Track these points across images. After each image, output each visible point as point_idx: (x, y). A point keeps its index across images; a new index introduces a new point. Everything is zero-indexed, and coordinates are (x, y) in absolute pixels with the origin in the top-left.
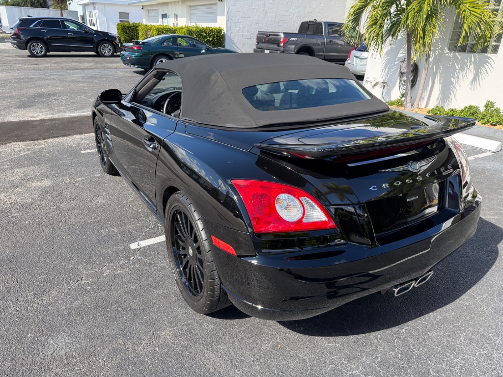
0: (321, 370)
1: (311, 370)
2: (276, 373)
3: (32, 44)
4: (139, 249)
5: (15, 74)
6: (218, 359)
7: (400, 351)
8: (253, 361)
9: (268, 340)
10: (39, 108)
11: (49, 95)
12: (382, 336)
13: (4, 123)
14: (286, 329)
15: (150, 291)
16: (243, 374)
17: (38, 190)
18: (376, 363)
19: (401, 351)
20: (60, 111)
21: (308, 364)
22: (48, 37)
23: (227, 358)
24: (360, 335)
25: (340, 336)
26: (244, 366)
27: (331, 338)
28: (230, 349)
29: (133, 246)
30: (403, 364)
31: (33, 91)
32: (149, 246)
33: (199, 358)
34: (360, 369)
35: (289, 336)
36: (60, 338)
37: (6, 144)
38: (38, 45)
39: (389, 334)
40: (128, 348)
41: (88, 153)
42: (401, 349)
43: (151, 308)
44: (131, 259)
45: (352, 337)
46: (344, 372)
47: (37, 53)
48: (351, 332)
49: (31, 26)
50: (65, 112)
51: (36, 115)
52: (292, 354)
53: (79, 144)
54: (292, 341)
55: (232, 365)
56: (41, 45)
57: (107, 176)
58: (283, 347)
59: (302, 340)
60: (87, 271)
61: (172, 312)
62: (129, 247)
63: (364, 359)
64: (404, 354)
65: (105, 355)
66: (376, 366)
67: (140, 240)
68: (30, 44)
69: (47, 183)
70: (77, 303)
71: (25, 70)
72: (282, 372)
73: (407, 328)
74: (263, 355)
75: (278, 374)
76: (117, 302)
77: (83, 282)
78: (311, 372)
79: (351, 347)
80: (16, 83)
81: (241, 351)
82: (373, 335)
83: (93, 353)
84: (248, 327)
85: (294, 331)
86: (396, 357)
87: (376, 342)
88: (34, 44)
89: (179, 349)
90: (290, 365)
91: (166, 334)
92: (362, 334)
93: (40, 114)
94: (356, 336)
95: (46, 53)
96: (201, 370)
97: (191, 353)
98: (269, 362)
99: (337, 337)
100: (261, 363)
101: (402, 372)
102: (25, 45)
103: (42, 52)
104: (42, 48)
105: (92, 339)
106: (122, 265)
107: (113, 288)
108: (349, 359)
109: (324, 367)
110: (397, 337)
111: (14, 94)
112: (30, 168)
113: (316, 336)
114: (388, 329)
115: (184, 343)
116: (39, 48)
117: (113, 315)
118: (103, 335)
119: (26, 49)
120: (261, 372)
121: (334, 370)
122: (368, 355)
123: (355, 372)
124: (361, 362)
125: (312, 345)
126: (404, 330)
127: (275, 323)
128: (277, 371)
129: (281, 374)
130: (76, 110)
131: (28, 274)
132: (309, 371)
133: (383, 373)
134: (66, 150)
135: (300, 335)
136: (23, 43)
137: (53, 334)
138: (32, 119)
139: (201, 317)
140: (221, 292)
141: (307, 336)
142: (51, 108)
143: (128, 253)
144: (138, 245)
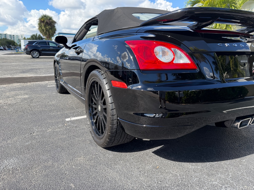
0: (189, 181)
1: (182, 181)
2: (156, 182)
3: (33, 52)
4: (71, 121)
5: (23, 63)
6: (115, 173)
7: (244, 172)
8: (140, 175)
9: (149, 164)
10: (31, 73)
11: (37, 69)
12: (229, 163)
13: (12, 78)
14: (162, 158)
15: (74, 139)
16: (133, 182)
17: (21, 99)
18: (229, 178)
19: (246, 172)
20: (40, 74)
21: (179, 177)
22: (41, 49)
23: (121, 173)
24: (214, 162)
25: (200, 162)
26: (133, 177)
27: (194, 164)
28: (123, 168)
29: (67, 120)
30: (249, 179)
31: (30, 68)
32: (77, 120)
33: (101, 172)
34: (218, 181)
35: (164, 162)
36: (11, 160)
37: (10, 84)
38: (36, 52)
39: (234, 162)
40: (54, 166)
41: (51, 87)
42: (245, 170)
43: (73, 146)
44: (65, 125)
45: (208, 163)
46: (206, 182)
47: (35, 56)
48: (207, 160)
49: (34, 44)
50: (43, 74)
51: (28, 75)
52: (167, 171)
53: (47, 84)
54: (166, 164)
55: (125, 177)
56: (37, 53)
57: (59, 94)
58: (160, 167)
59: (173, 164)
60: (38, 129)
61: (86, 148)
62: (65, 120)
63: (219, 175)
64: (248, 173)
65: (38, 169)
66: (229, 179)
67: (72, 117)
68: (32, 52)
69: (26, 96)
70: (27, 143)
71: (28, 62)
72: (161, 182)
73: (246, 159)
74: (147, 172)
75: (158, 183)
76: (52, 143)
77: (34, 134)
78: (181, 182)
79: (208, 168)
80: (23, 65)
81: (131, 169)
82: (223, 163)
83: (31, 168)
84: (136, 157)
85: (168, 159)
86: (243, 175)
87: (226, 166)
88: (34, 52)
89: (88, 167)
90: (166, 178)
91: (81, 159)
92: (215, 161)
93: (31, 75)
94: (211, 163)
95: (39, 56)
96: (103, 179)
97: (97, 169)
98: (151, 176)
99: (198, 163)
100: (145, 176)
101: (250, 183)
102: (30, 53)
103: (37, 56)
104: (37, 54)
105: (32, 161)
106: (59, 127)
107: (51, 137)
108: (209, 175)
109: (191, 179)
110: (240, 164)
111: (20, 68)
112: (19, 91)
113: (183, 162)
114: (233, 160)
115: (92, 164)
116: (36, 54)
117: (49, 150)
118: (40, 159)
119: (30, 55)
120: (145, 181)
121: (199, 181)
122: (222, 173)
123: (214, 183)
124: (218, 177)
125: (181, 167)
126: (244, 161)
127: (154, 155)
128: (157, 181)
129: (159, 182)
130: (49, 74)
131: (2, 131)
132: (180, 181)
133: (235, 184)
134: (40, 86)
135: (172, 161)
136: (29, 52)
137: (7, 158)
138: (26, 76)
139: (105, 151)
140: (117, 125)
141: (177, 162)
142: (37, 73)
143: (64, 122)
144: (71, 119)
